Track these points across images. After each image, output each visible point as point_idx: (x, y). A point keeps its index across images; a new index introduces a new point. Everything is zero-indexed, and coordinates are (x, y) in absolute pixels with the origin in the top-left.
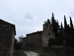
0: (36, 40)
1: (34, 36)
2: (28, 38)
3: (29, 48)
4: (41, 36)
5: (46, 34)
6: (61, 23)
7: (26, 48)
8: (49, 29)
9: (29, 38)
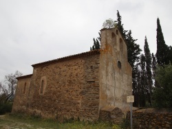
0: (70, 82)
1: (64, 68)
2: (40, 78)
3: (39, 112)
4: (94, 69)
5: (111, 64)
6: (146, 40)
7: (31, 110)
8: (118, 49)
9: (44, 78)
